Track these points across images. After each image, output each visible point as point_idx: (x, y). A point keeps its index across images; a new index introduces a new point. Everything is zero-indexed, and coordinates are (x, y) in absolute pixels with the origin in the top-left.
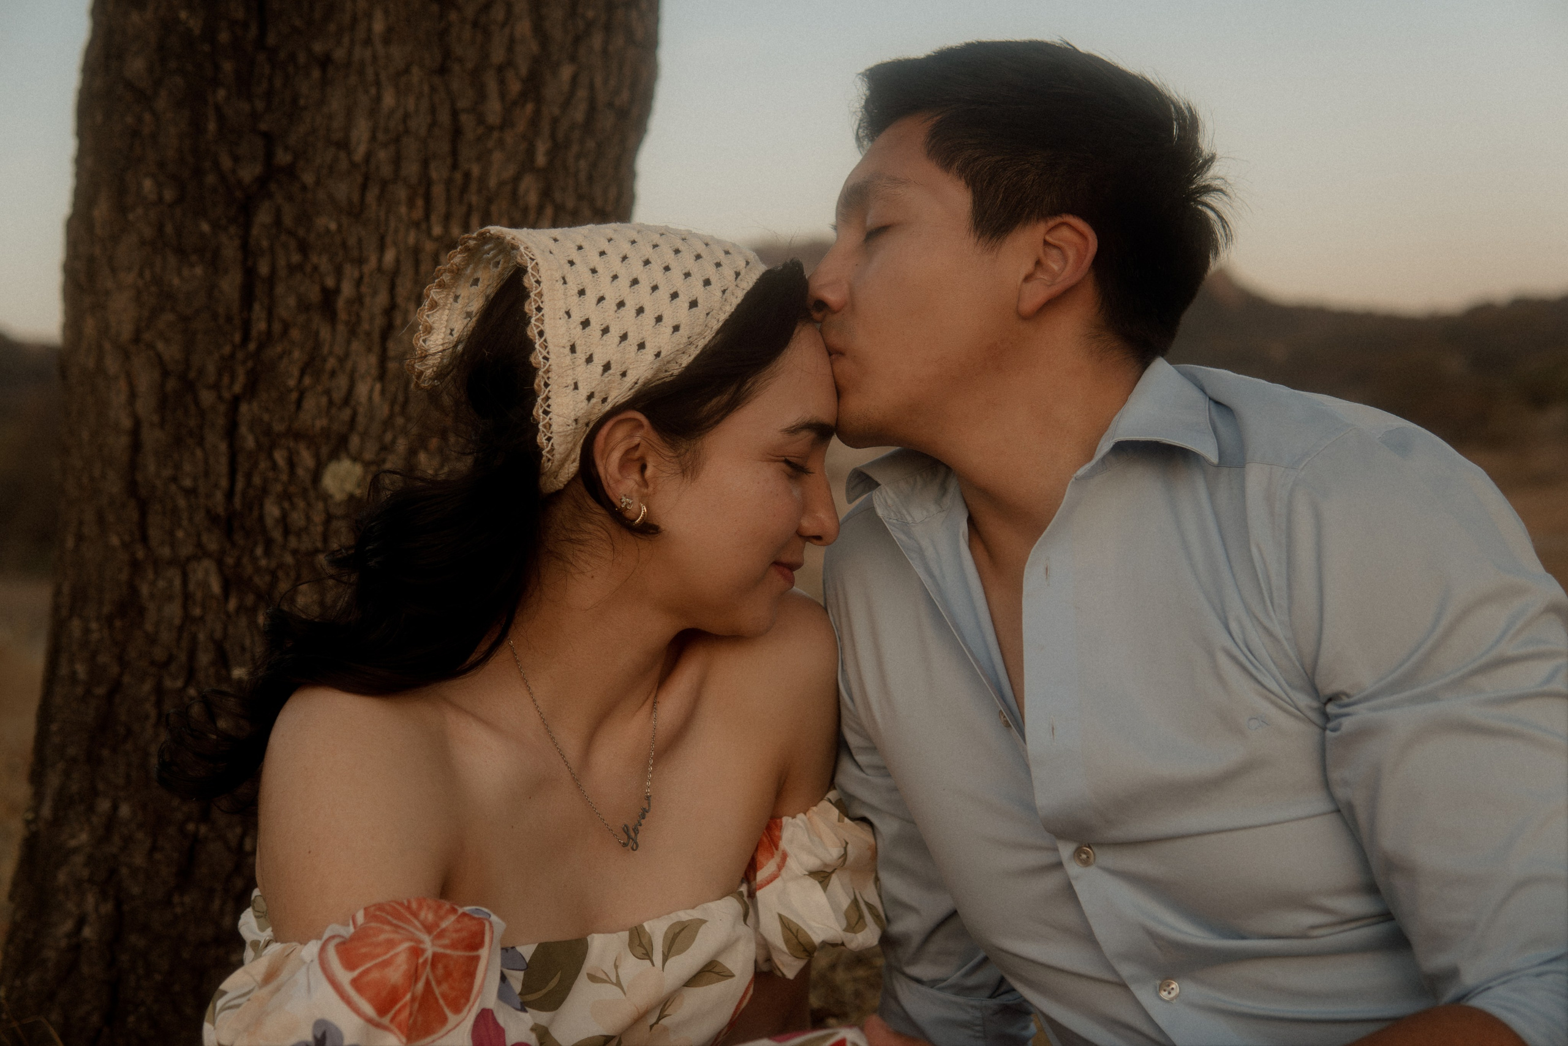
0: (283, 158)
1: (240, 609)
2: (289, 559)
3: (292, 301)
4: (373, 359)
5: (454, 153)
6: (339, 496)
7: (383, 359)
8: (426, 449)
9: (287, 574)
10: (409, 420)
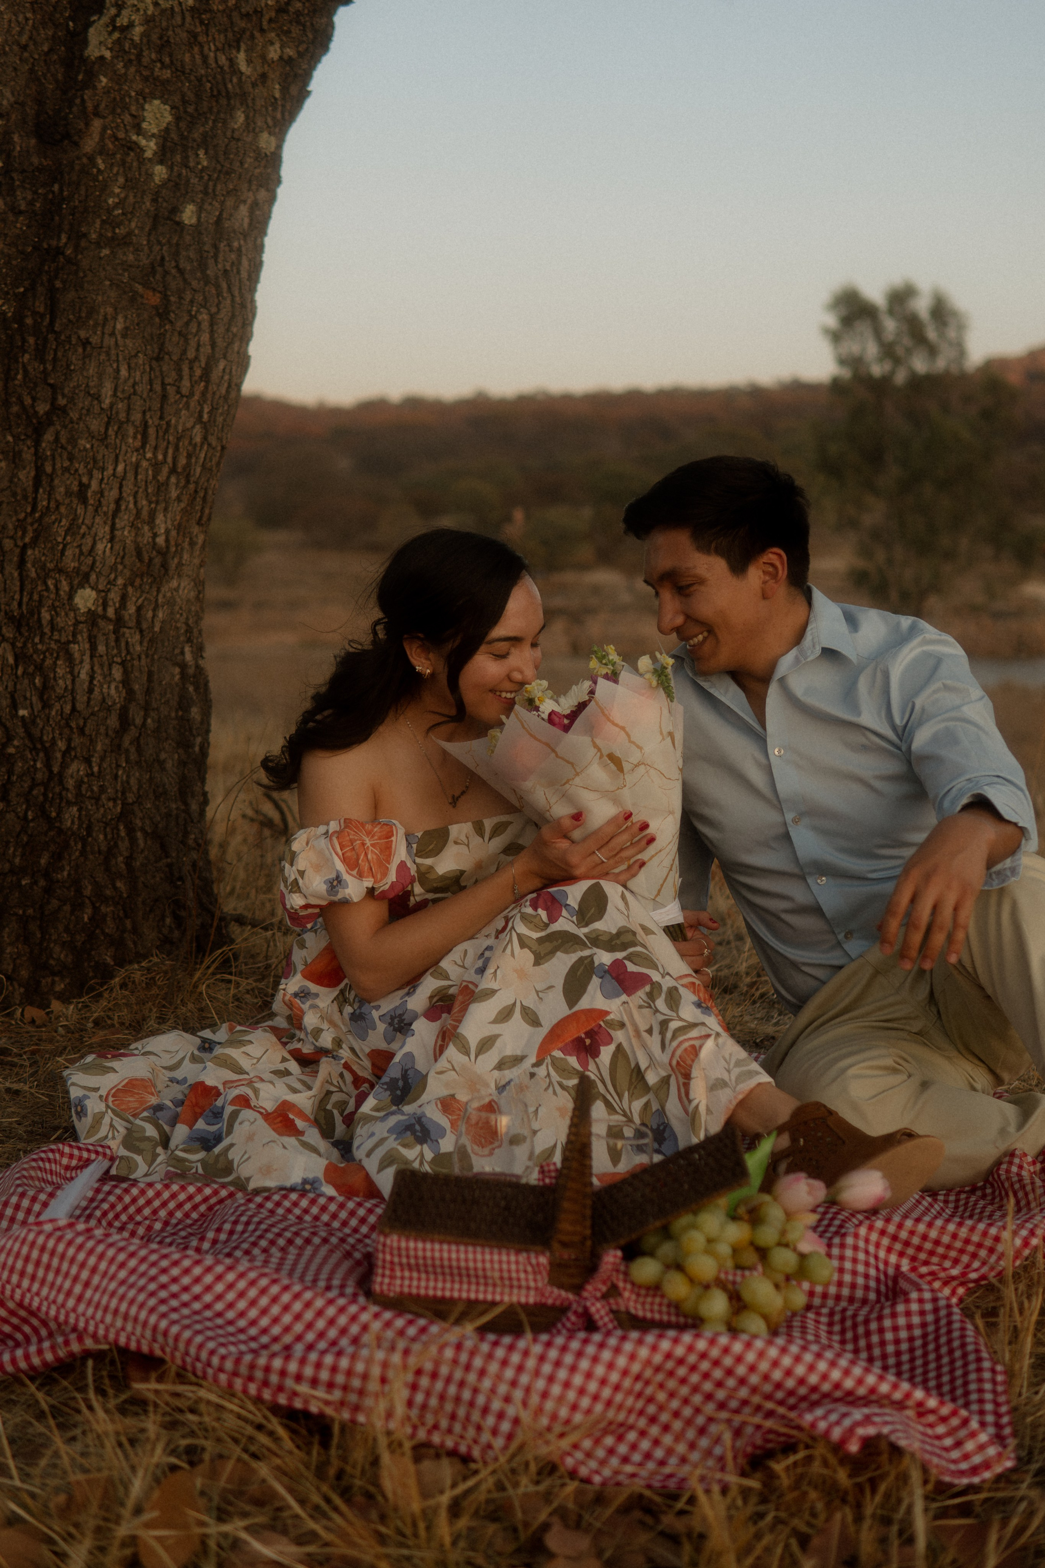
0: (62, 401)
1: (24, 673)
2: (53, 646)
3: (62, 489)
4: (107, 529)
5: (162, 408)
6: (83, 610)
7: (113, 528)
8: (132, 585)
9: (52, 654)
10: (125, 567)
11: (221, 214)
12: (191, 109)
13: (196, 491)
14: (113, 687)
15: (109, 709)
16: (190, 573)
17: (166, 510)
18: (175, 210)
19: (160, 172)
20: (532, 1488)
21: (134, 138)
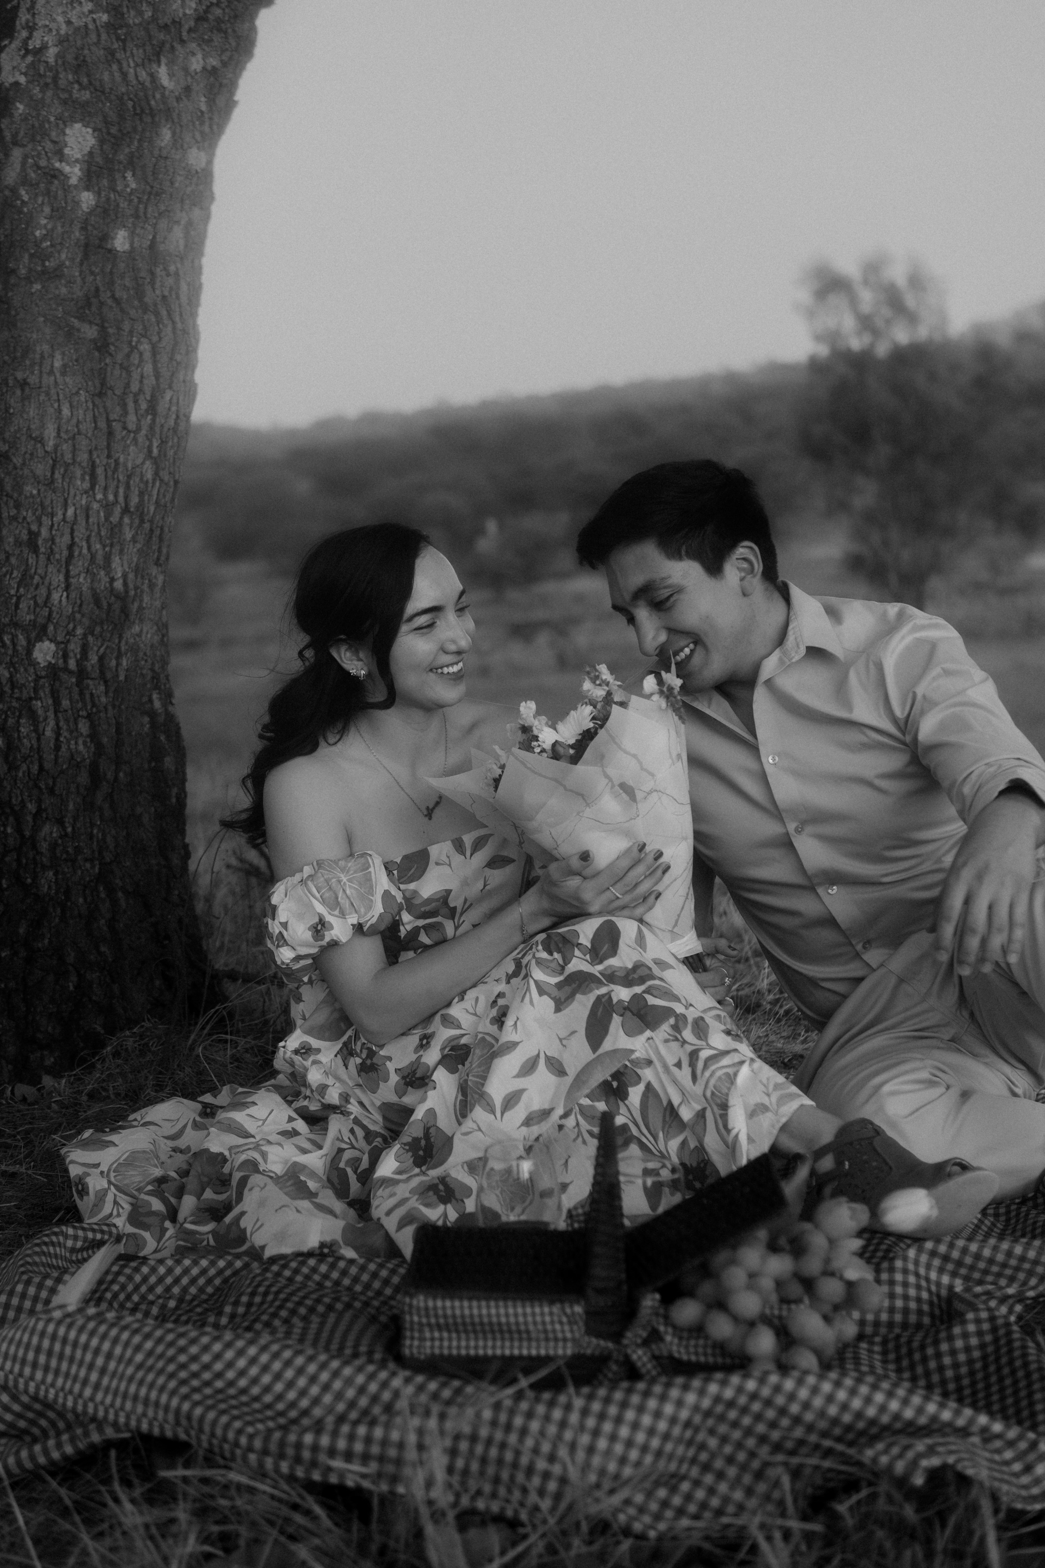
2: (15, 704)
3: (11, 540)
4: (62, 577)
5: (108, 447)
6: (43, 664)
7: (67, 576)
8: (93, 635)
9: (13, 713)
10: (83, 616)
11: (154, 237)
12: (114, 130)
13: (151, 530)
14: (80, 742)
15: (78, 766)
16: (152, 617)
17: (121, 552)
18: (105, 237)
19: (87, 199)
20: (584, 1549)
21: (57, 165)
